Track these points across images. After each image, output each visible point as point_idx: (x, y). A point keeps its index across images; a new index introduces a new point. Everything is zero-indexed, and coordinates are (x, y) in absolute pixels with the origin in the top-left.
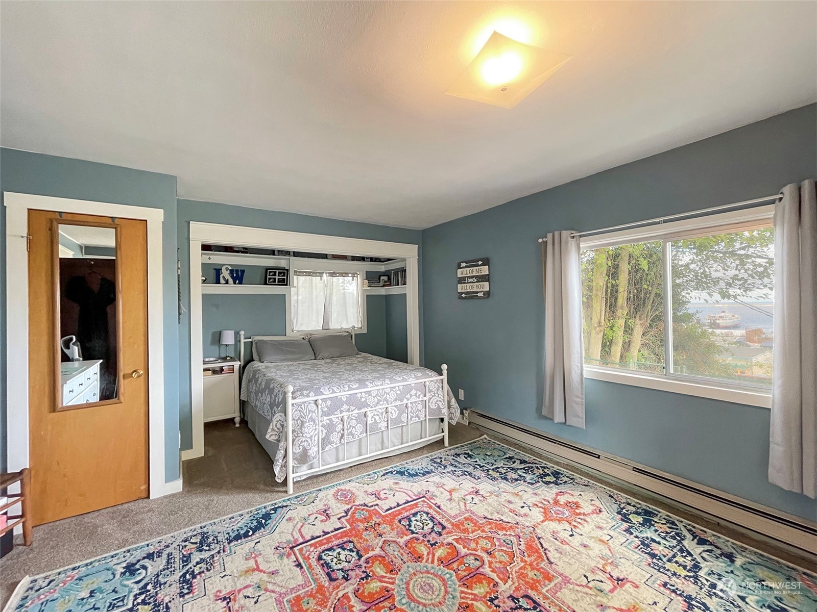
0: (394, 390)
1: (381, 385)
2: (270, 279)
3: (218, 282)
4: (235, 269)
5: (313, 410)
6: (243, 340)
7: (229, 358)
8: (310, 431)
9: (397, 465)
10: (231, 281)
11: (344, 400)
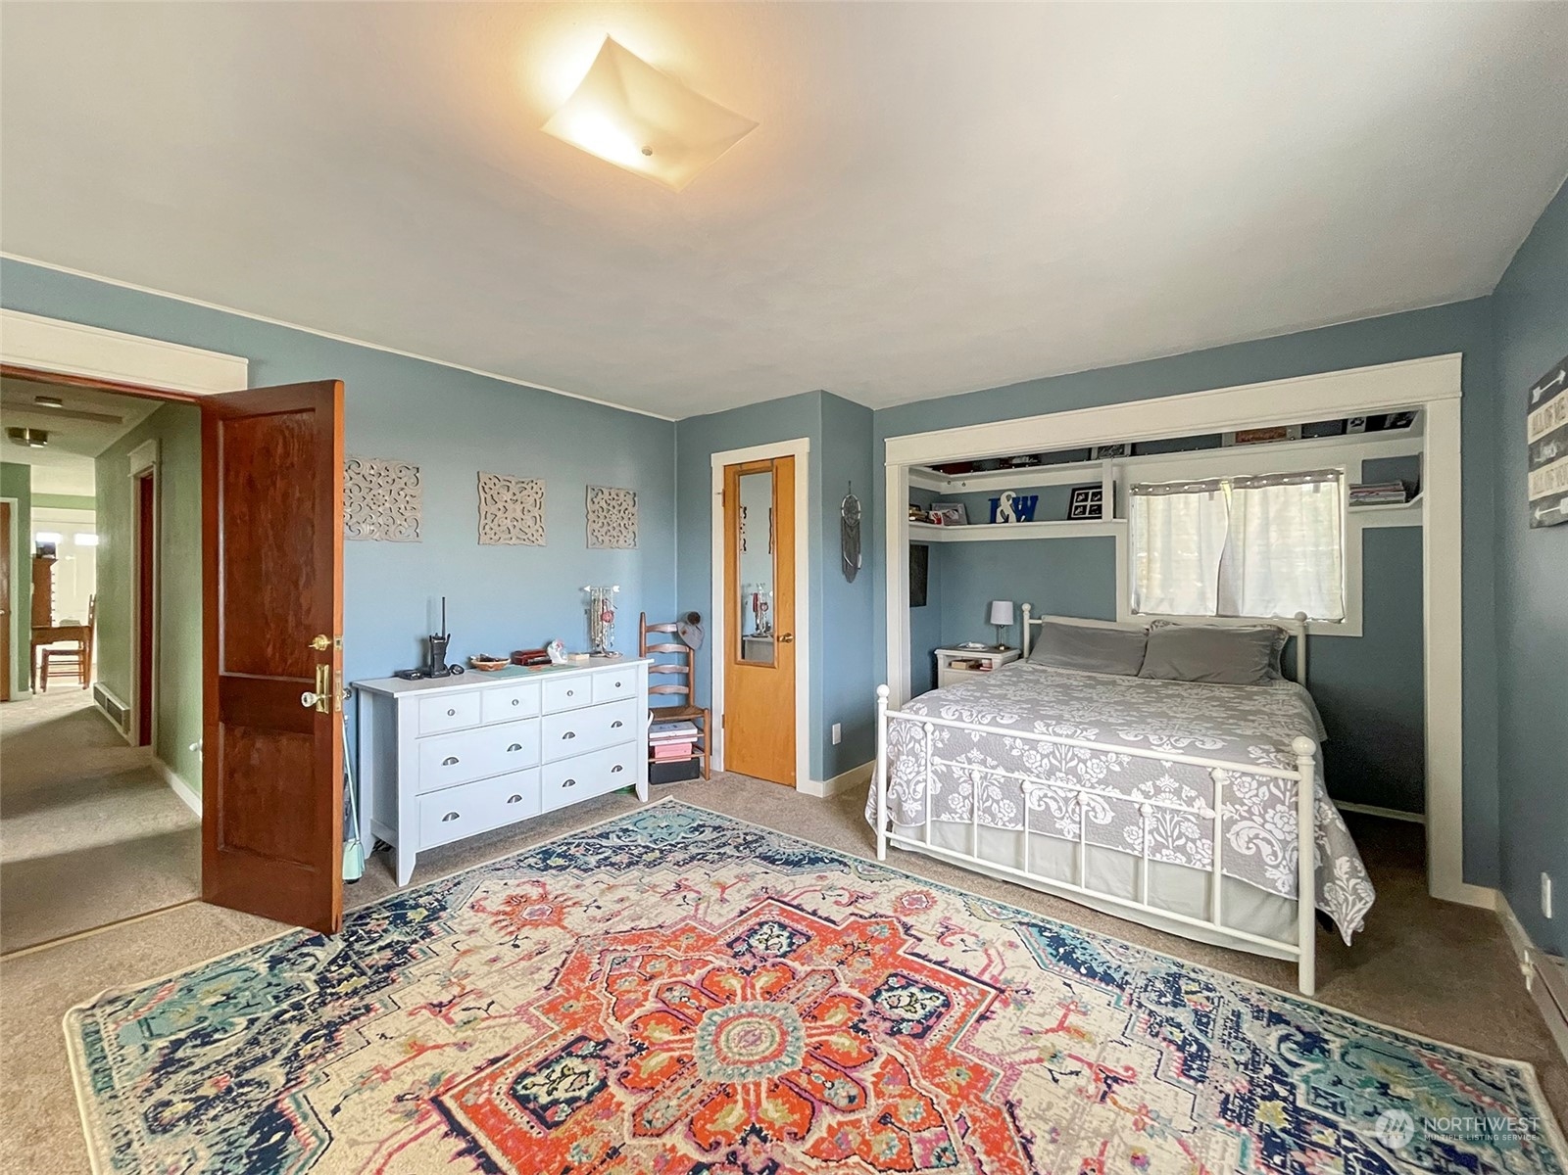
0: (1103, 758)
1: (1067, 736)
2: (1077, 508)
3: (993, 520)
4: (1021, 495)
5: (917, 738)
6: (1027, 621)
7: (1002, 648)
8: (908, 771)
9: (1059, 922)
10: (1013, 517)
11: (976, 740)
